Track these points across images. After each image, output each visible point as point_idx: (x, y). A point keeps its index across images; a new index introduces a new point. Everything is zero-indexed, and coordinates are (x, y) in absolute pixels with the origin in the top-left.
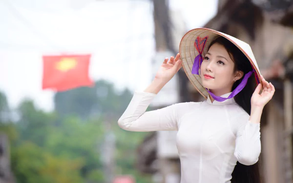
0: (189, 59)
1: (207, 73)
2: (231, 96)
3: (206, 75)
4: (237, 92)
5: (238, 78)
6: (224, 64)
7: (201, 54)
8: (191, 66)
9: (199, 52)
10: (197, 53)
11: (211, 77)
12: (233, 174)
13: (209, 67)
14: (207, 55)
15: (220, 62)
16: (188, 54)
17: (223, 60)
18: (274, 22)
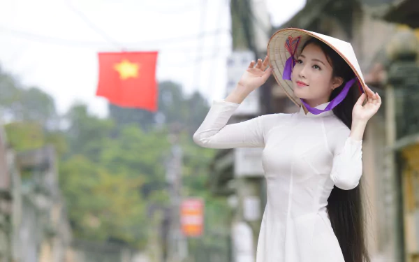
0: (279, 62)
1: (300, 80)
2: (328, 108)
3: (298, 82)
4: (336, 103)
5: (337, 86)
6: (320, 69)
7: (293, 56)
8: (282, 69)
9: (291, 53)
10: (289, 55)
11: (304, 84)
12: (329, 200)
13: (303, 73)
14: (300, 58)
15: (316, 66)
16: (277, 56)
17: (320, 64)
18: (375, 17)
